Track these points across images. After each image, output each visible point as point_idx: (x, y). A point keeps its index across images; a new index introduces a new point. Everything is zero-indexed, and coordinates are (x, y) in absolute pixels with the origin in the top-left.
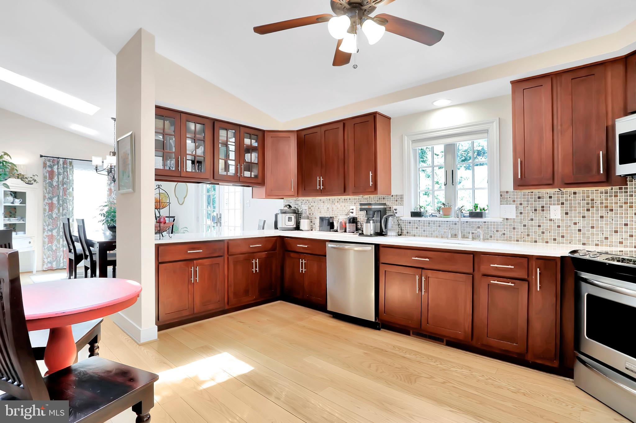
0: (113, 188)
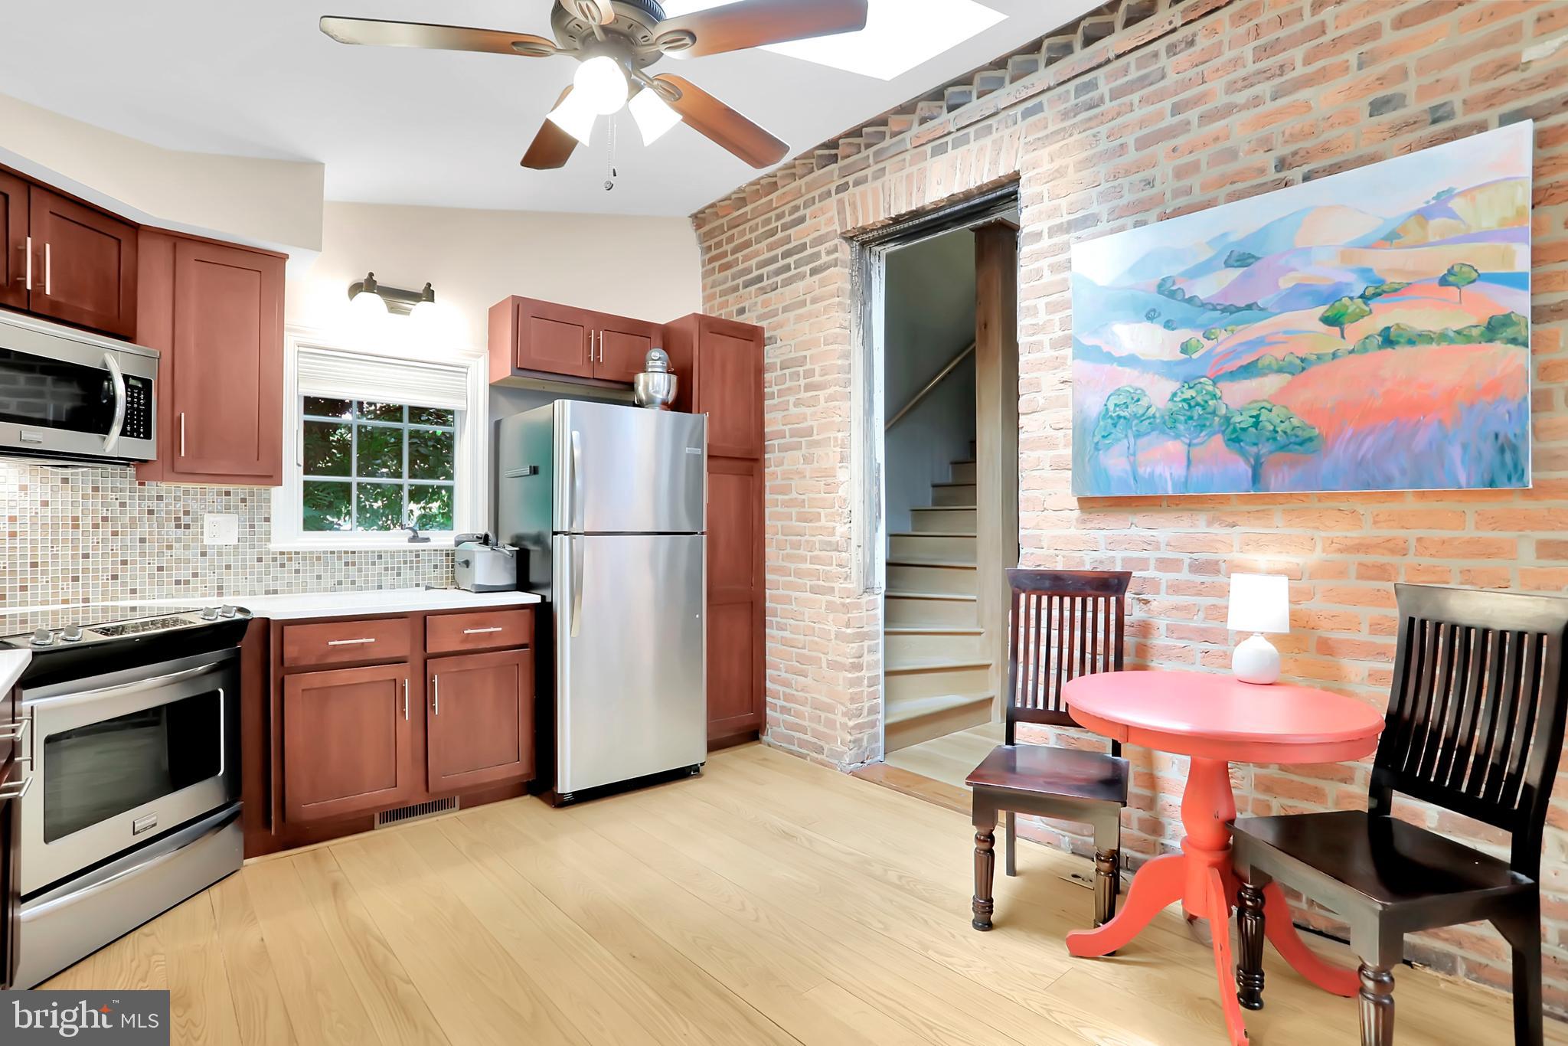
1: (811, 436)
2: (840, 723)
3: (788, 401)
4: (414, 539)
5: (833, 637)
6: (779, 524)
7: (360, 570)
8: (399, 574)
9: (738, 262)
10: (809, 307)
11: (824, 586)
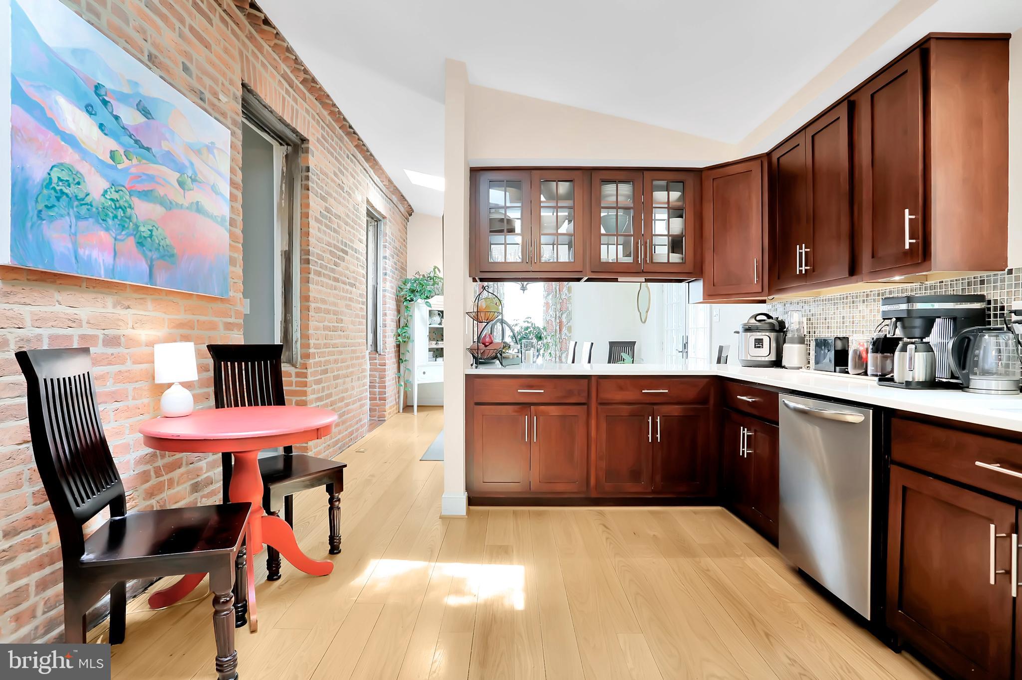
0: (550, 302)
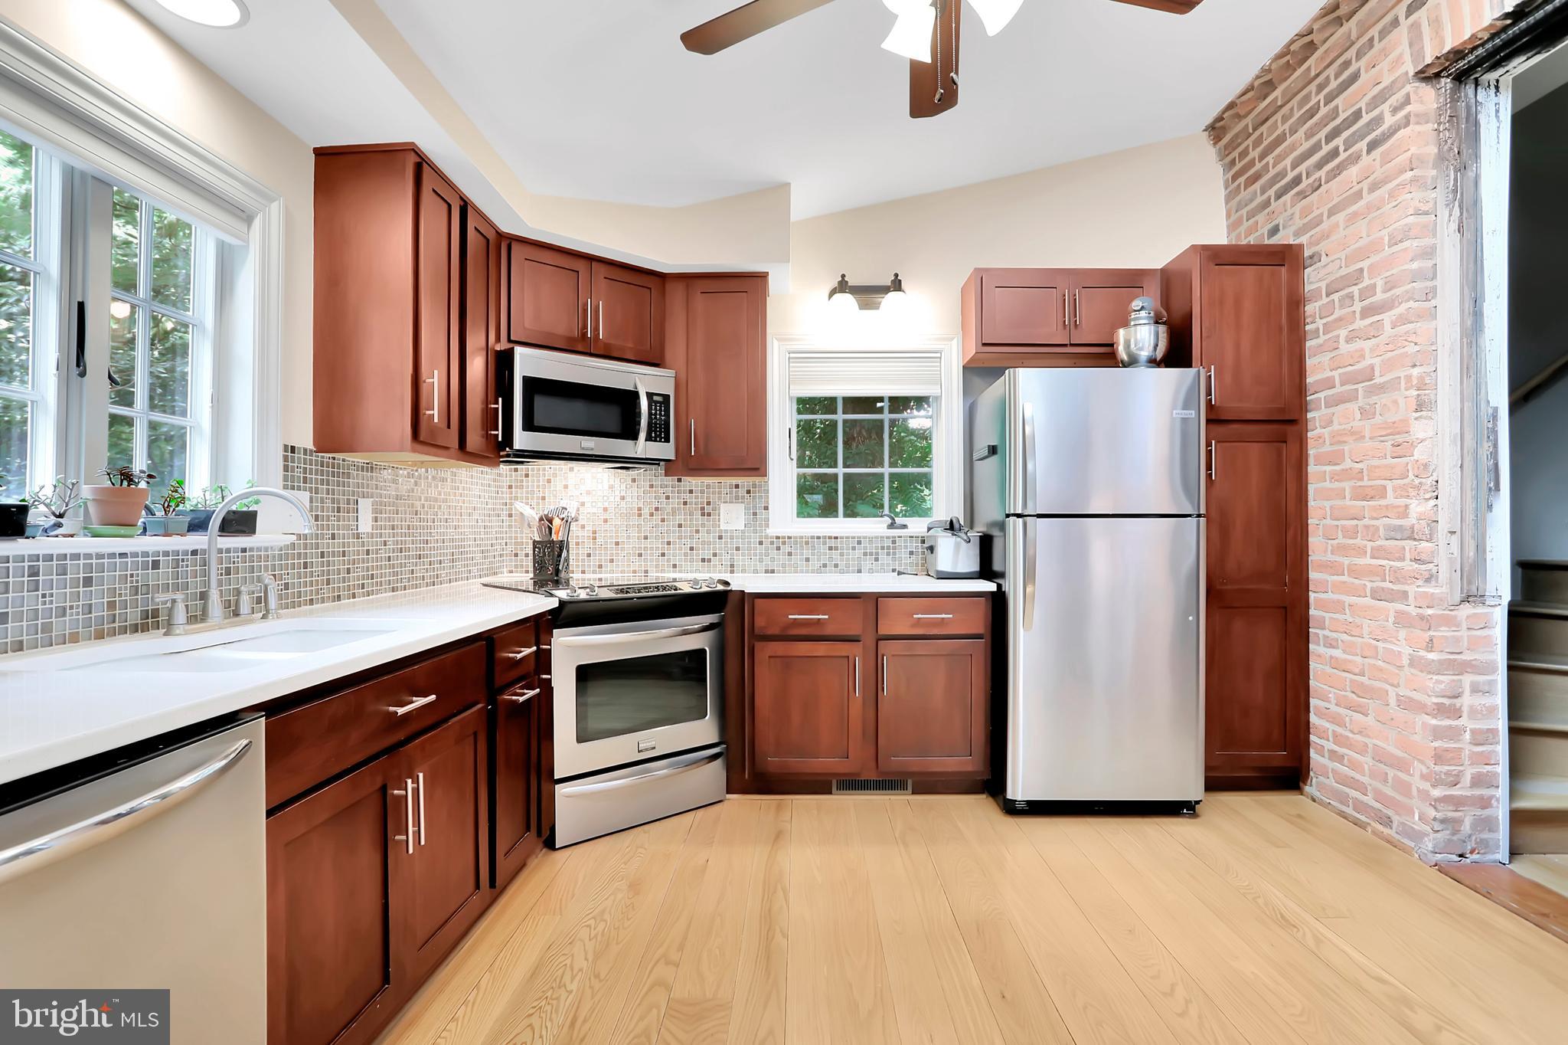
1: (1372, 380)
2: (1418, 788)
3: (1338, 336)
4: (892, 526)
5: (1405, 662)
6: (1327, 504)
7: (842, 554)
8: (877, 560)
9: (1269, 167)
10: (1367, 198)
11: (1392, 590)
